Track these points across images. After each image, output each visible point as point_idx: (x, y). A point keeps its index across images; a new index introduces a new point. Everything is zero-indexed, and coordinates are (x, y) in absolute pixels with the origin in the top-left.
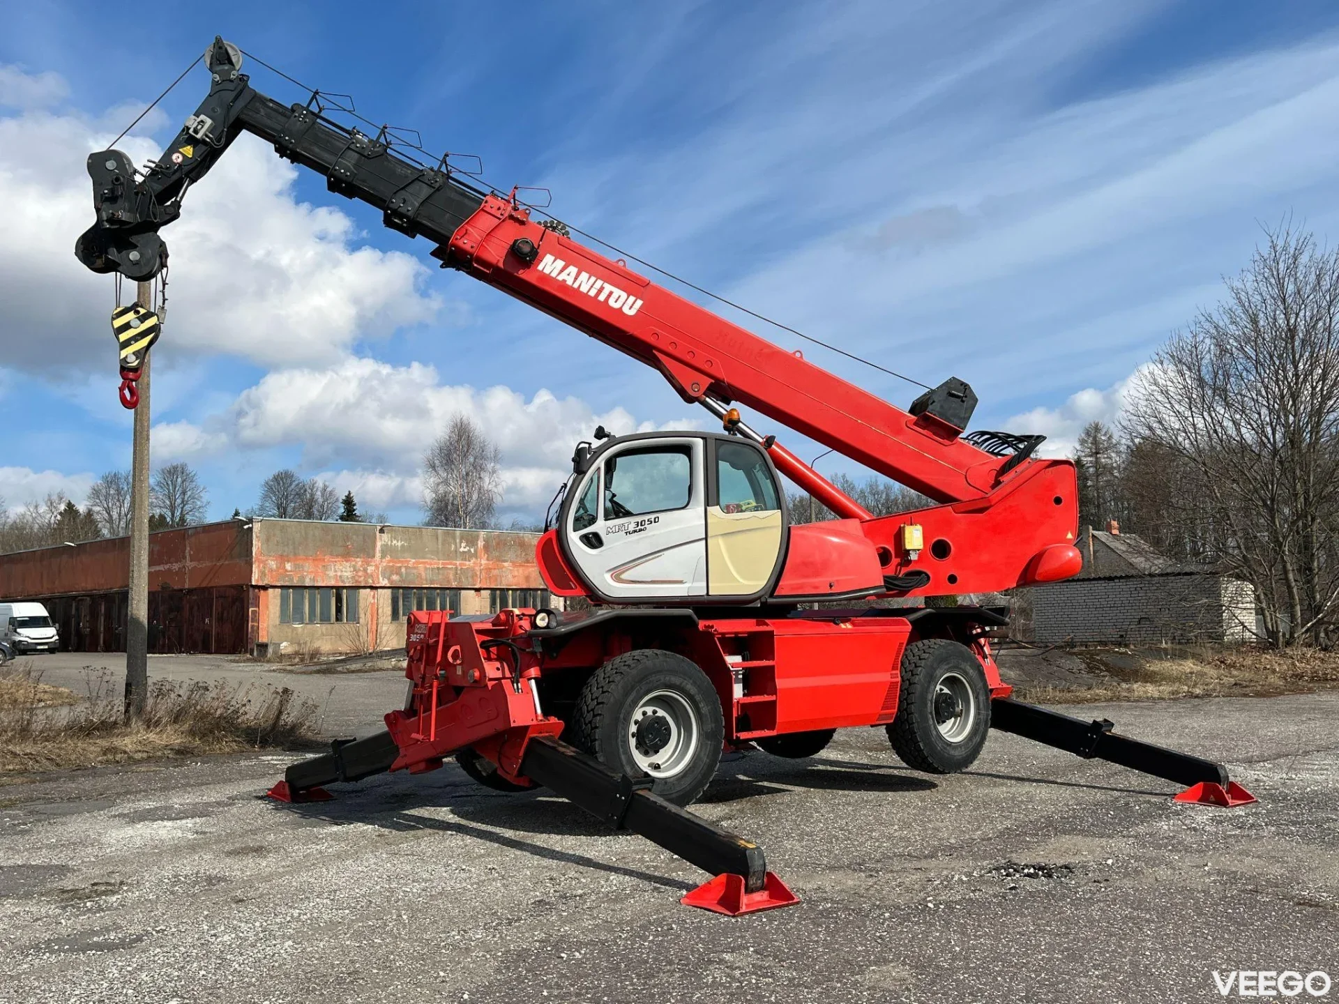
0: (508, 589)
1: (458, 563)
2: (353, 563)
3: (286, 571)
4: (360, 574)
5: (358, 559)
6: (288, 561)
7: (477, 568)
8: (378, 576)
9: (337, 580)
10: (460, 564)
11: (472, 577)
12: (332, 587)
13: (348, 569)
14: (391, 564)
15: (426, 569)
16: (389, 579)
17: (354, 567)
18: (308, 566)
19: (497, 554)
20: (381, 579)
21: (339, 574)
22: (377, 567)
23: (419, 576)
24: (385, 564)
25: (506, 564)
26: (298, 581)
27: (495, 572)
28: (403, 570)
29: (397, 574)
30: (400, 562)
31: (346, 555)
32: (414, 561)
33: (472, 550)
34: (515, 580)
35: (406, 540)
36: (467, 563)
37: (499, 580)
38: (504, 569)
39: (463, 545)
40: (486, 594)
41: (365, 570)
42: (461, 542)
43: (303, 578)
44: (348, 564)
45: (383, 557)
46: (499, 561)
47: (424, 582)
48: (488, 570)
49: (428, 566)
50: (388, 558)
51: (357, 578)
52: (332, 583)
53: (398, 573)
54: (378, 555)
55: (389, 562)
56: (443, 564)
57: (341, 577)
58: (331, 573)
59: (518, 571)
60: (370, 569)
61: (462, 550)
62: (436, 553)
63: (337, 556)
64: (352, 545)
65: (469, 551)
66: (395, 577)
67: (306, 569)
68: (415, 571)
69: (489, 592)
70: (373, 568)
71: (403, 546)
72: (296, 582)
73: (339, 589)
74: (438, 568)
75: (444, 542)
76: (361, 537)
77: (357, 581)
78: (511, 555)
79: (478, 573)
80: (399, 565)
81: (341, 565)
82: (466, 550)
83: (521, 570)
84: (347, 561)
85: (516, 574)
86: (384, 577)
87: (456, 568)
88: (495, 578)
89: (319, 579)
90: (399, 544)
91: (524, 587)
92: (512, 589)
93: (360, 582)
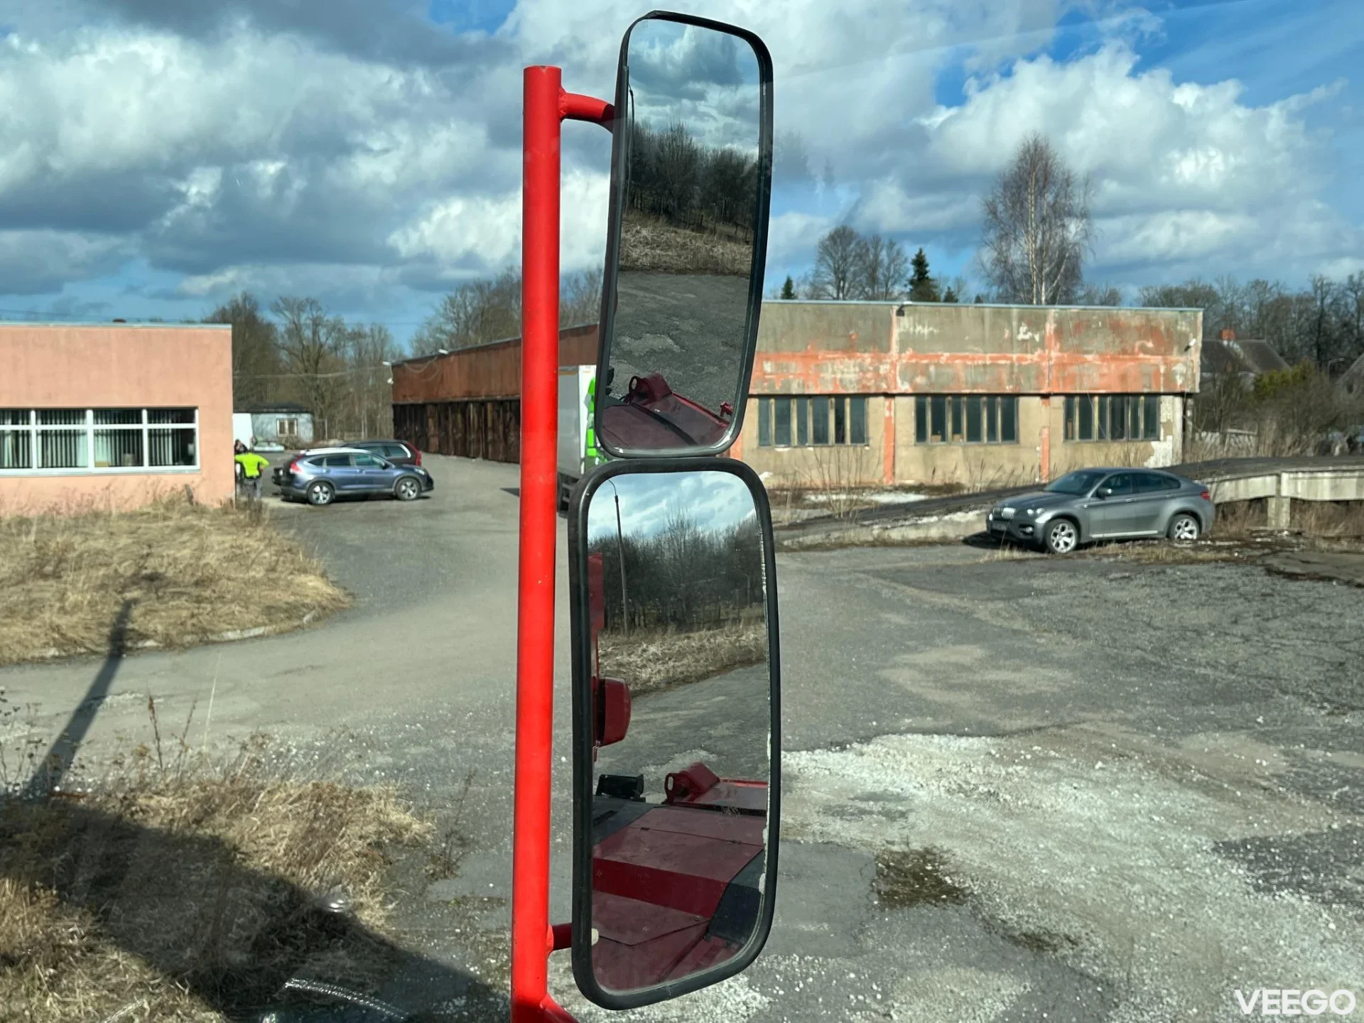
0: (1093, 395)
1: (1015, 356)
2: (859, 361)
3: (765, 374)
4: (869, 375)
5: (866, 355)
6: (768, 359)
7: (1045, 364)
8: (895, 376)
9: (836, 386)
10: (1019, 359)
11: (1037, 378)
12: (830, 396)
13: (852, 369)
14: (914, 361)
15: (966, 366)
16: (911, 382)
17: (861, 366)
18: (795, 367)
19: (1076, 342)
20: (899, 381)
21: (839, 376)
22: (893, 365)
23: (955, 378)
24: (904, 361)
25: (1089, 357)
26: (781, 388)
27: (1073, 369)
28: (932, 369)
29: (923, 374)
30: (926, 357)
31: (850, 349)
32: (947, 354)
33: (1037, 337)
34: (1105, 380)
35: (936, 327)
36: (1029, 356)
37: (1078, 379)
38: (1086, 365)
39: (1023, 329)
40: (1058, 402)
41: (876, 370)
42: (1019, 326)
43: (788, 383)
44: (852, 362)
45: (902, 350)
46: (1078, 352)
47: (964, 386)
48: (1062, 365)
49: (969, 363)
50: (909, 352)
51: (864, 382)
52: (829, 389)
53: (924, 371)
54: (895, 347)
55: (911, 357)
56: (991, 358)
57: (841, 380)
58: (828, 376)
59: (1109, 367)
60: (884, 369)
61: (1021, 337)
62: (981, 342)
63: (836, 350)
64: (857, 333)
65: (1032, 339)
66: (920, 380)
67: (792, 371)
68: (949, 370)
69: (1062, 399)
70: (888, 367)
71: (931, 333)
72: (778, 390)
73: (840, 397)
74: (985, 366)
75: (994, 326)
76: (870, 323)
77: (864, 387)
78: (1098, 343)
79: (1046, 371)
80: (925, 361)
81: (842, 363)
82: (1027, 337)
83: (1113, 366)
84: (850, 358)
85: (1105, 371)
86: (903, 380)
87: (1012, 365)
88: (1072, 379)
89: (811, 383)
90: (926, 331)
91: (1118, 390)
92: (1100, 395)
93: (869, 387)
